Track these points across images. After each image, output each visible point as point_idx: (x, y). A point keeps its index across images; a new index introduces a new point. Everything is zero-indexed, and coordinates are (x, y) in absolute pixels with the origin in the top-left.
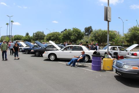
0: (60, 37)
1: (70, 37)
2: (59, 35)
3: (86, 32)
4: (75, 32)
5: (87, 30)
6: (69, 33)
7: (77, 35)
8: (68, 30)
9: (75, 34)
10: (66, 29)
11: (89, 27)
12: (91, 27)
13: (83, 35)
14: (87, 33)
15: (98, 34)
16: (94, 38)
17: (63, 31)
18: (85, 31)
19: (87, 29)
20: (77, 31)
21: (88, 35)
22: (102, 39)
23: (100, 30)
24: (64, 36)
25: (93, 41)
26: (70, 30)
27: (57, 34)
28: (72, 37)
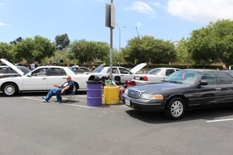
0: (11, 51)
1: (30, 51)
2: (7, 48)
3: (58, 44)
4: (39, 44)
5: (60, 41)
6: (28, 46)
7: (43, 49)
8: (27, 39)
9: (39, 47)
10: (20, 38)
11: (63, 35)
12: (66, 35)
13: (54, 49)
14: (59, 46)
15: (80, 47)
16: (73, 54)
17: (14, 42)
18: (57, 41)
19: (61, 38)
20: (43, 42)
21: (61, 49)
22: (86, 56)
23: (83, 41)
24: (18, 51)
25: (71, 58)
26: (29, 40)
27: (4, 46)
28: (35, 53)
